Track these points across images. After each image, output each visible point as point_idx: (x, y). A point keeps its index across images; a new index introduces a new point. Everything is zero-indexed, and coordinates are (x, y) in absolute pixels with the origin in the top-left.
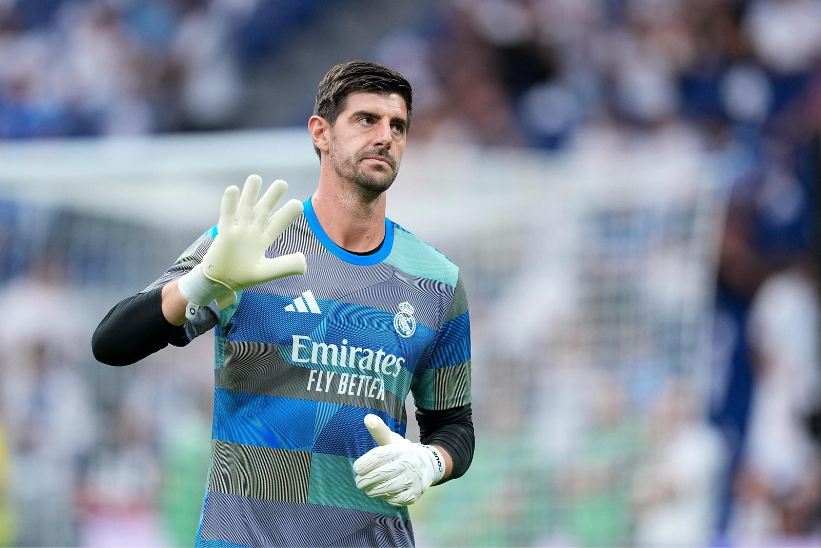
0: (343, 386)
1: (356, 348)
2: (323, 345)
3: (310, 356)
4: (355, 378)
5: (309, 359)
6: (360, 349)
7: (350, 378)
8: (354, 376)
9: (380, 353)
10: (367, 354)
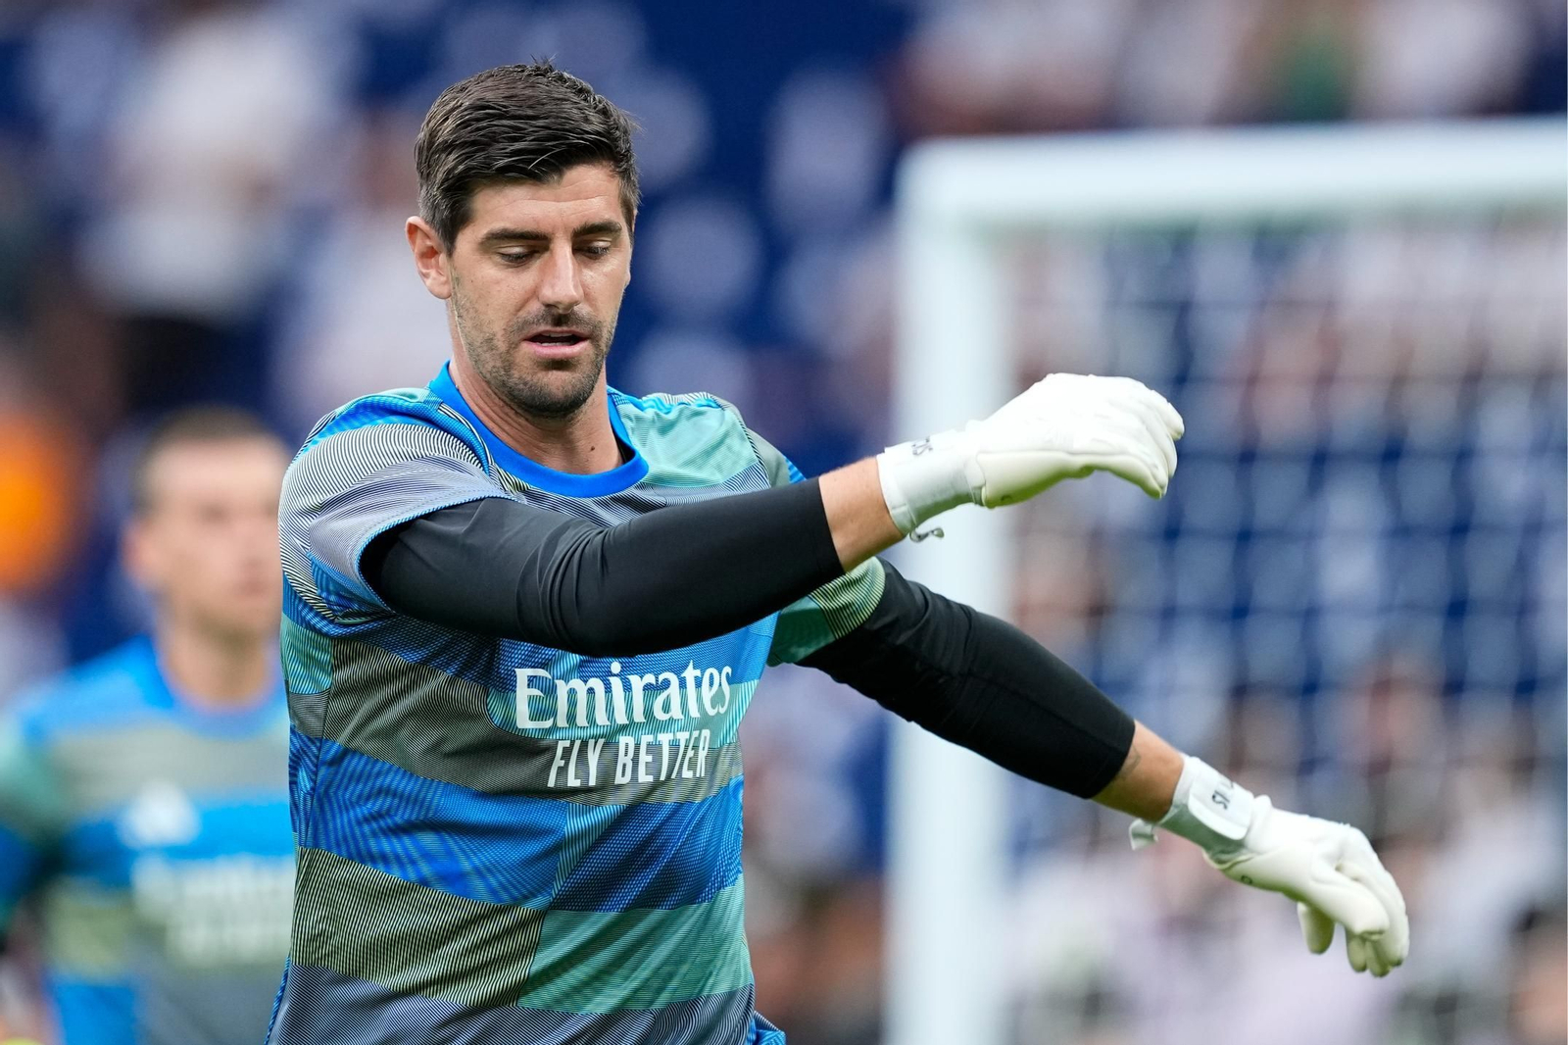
0: (624, 766)
1: (641, 677)
2: (576, 683)
3: (554, 713)
4: (649, 745)
5: (552, 720)
6: (650, 678)
7: (637, 747)
8: (646, 739)
9: (690, 673)
10: (666, 684)
